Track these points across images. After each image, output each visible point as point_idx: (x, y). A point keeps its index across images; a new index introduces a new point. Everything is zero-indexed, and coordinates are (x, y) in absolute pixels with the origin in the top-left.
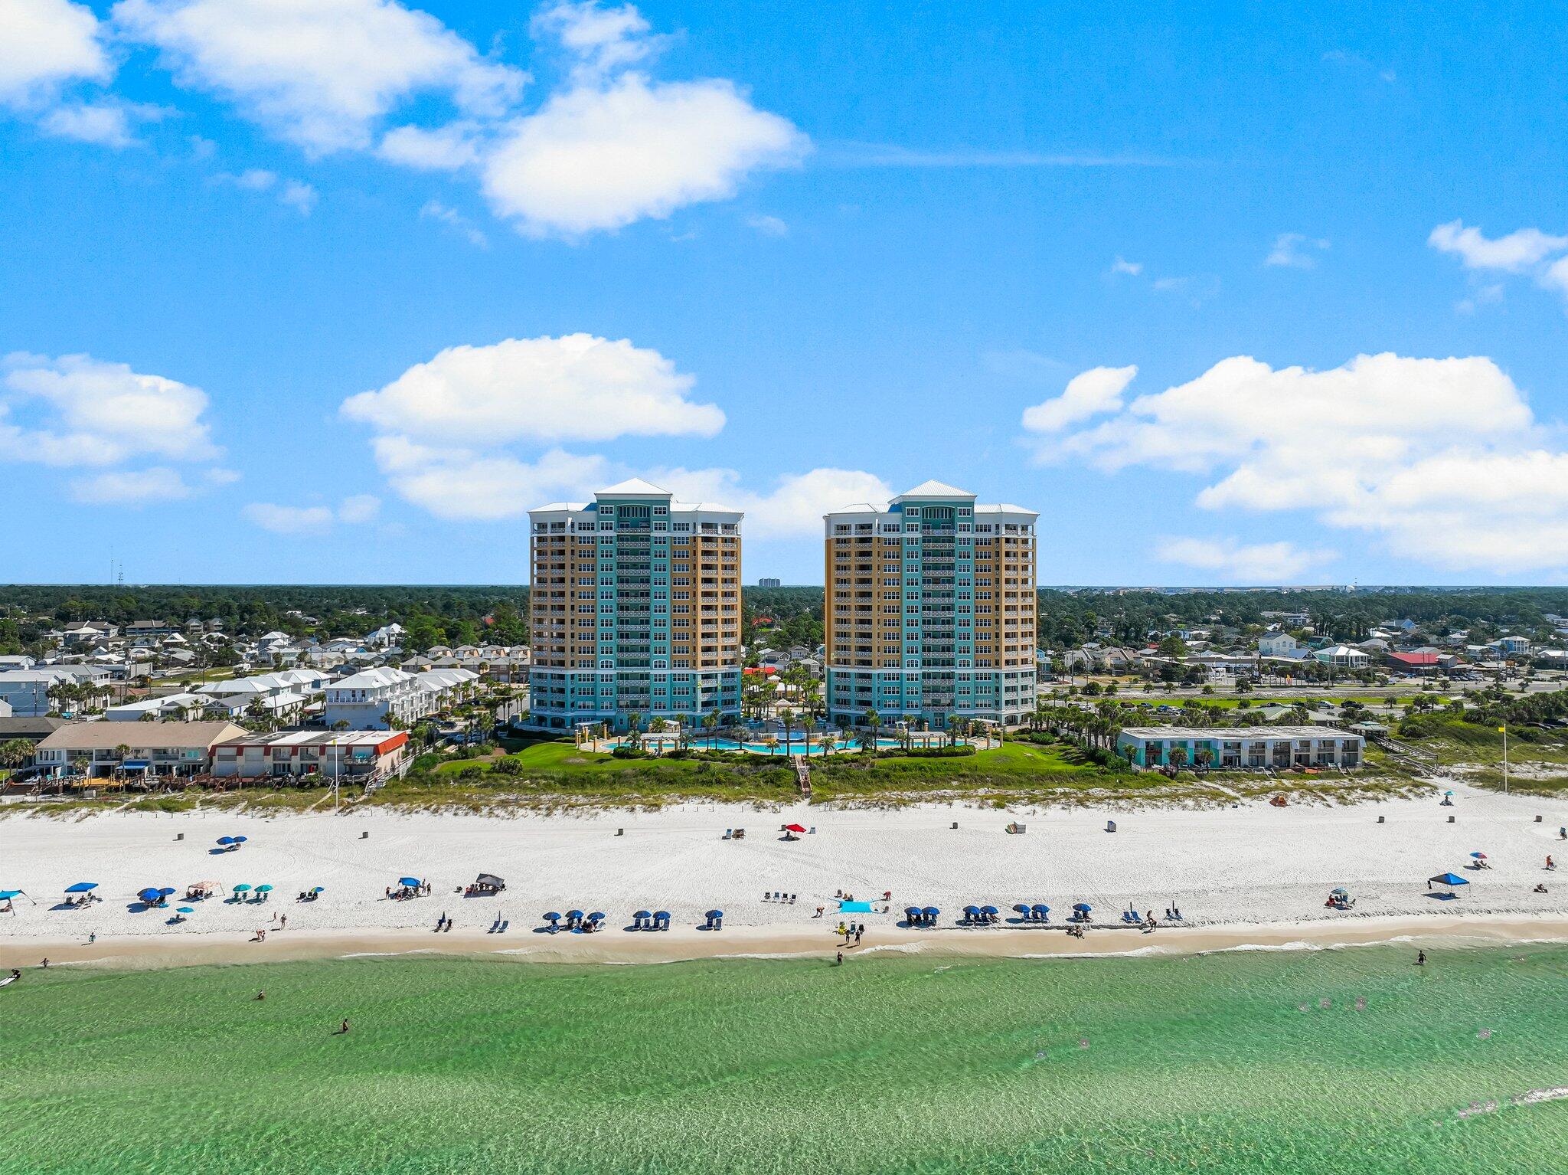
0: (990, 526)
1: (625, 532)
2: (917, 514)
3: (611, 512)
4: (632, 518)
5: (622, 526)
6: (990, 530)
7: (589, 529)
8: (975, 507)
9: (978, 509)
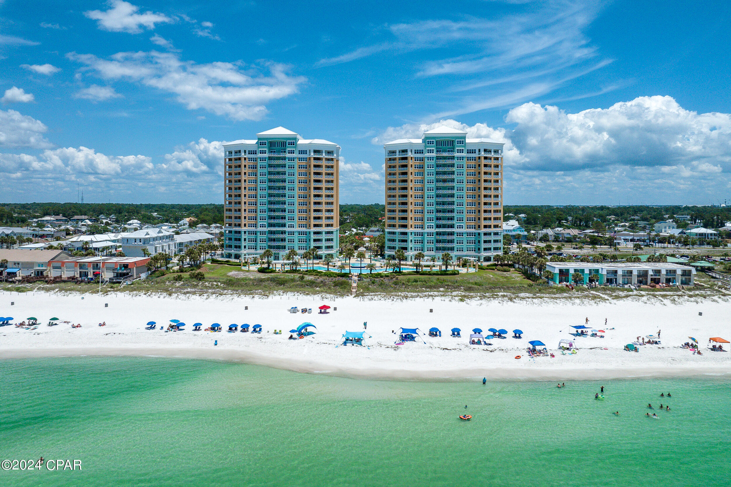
0: (475, 150)
1: (272, 155)
2: (433, 144)
3: (265, 144)
4: (276, 148)
5: (272, 152)
6: (475, 152)
7: (253, 153)
8: (467, 139)
9: (468, 141)
